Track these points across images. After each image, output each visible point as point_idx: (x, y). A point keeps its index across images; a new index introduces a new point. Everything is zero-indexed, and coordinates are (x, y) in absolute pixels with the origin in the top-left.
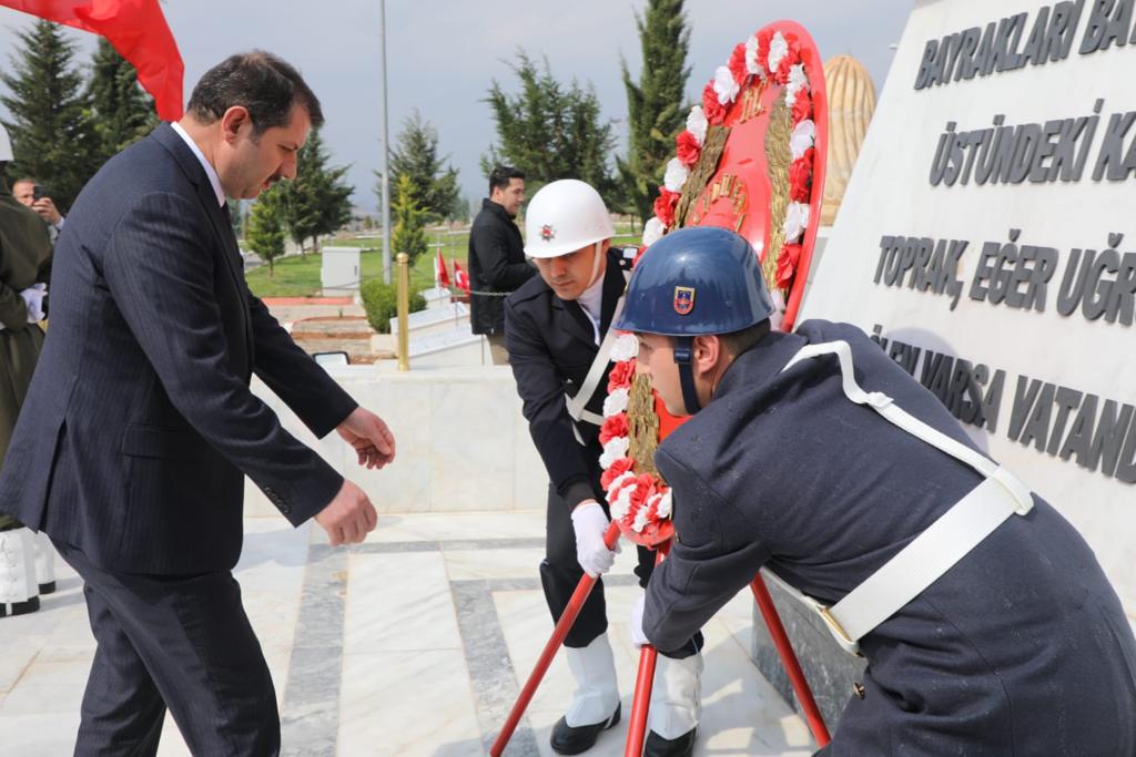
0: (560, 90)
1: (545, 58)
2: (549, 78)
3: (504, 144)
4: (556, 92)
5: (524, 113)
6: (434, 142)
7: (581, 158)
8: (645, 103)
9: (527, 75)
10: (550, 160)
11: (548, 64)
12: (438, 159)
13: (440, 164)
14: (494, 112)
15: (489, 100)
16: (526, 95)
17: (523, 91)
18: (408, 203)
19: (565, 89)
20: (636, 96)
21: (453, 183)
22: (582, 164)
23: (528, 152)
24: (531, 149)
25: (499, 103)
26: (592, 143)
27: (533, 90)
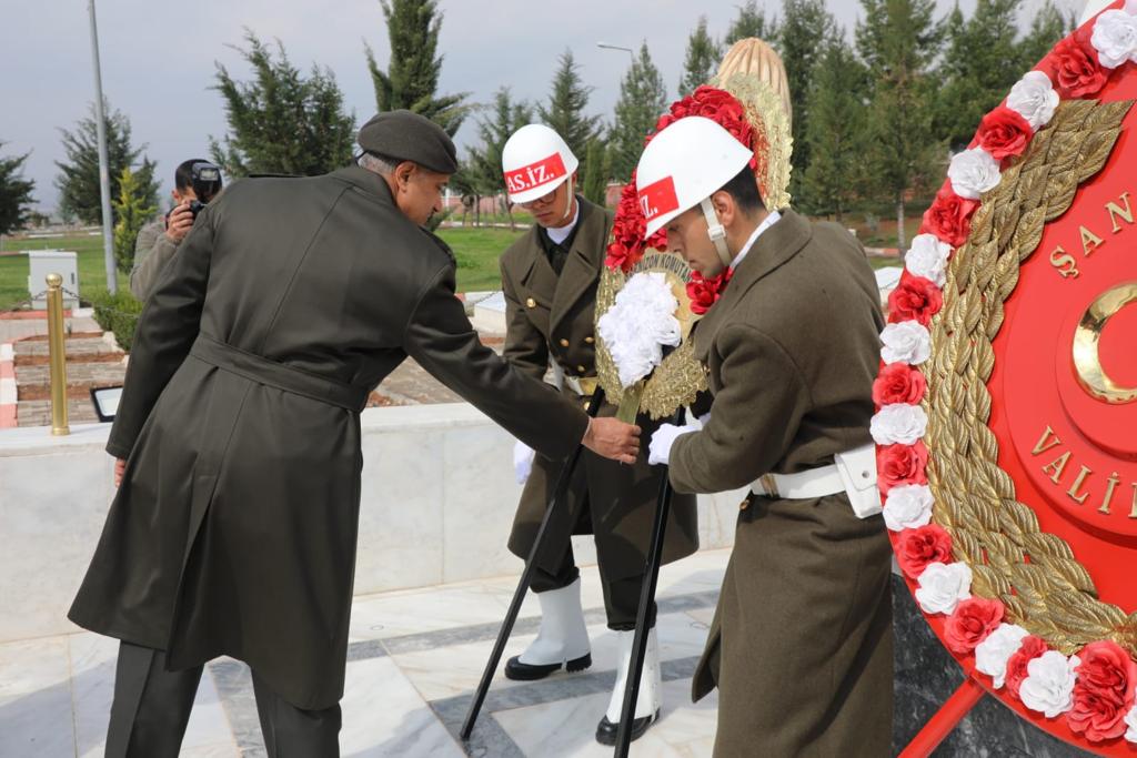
0: (299, 77)
1: (280, 43)
2: (286, 65)
3: (238, 135)
4: (294, 78)
5: (261, 103)
6: (126, 132)
7: (327, 152)
8: (394, 93)
9: (259, 60)
10: (295, 152)
11: (283, 50)
12: (132, 151)
13: (134, 156)
14: (225, 101)
15: (218, 88)
16: (260, 82)
17: (256, 78)
18: (130, 202)
19: (304, 76)
20: (383, 85)
21: (151, 177)
22: (330, 159)
23: (269, 144)
24: (272, 141)
25: (229, 90)
26: (339, 135)
27: (267, 76)
